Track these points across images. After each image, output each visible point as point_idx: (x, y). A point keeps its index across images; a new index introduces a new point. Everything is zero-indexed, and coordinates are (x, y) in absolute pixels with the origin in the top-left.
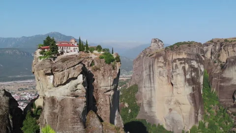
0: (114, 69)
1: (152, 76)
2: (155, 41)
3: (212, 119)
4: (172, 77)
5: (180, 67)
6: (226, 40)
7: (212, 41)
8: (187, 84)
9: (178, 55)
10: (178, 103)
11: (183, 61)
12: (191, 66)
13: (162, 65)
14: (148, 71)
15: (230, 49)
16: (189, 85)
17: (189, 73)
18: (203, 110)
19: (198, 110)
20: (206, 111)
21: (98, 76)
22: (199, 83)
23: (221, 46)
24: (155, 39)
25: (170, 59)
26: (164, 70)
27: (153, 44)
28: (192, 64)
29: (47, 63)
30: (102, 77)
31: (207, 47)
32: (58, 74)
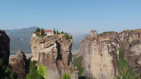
0: (69, 42)
1: (90, 50)
2: (93, 31)
3: (124, 75)
4: (102, 51)
5: (106, 45)
6: (132, 31)
7: (124, 31)
8: (110, 55)
9: (104, 39)
10: (105, 66)
11: (108, 42)
12: (112, 45)
13: (96, 44)
14: (88, 48)
15: (134, 36)
16: (111, 55)
17: (111, 49)
18: (119, 69)
19: (116, 70)
20: (121, 70)
21: (62, 45)
22: (117, 55)
23: (129, 34)
24: (92, 30)
25: (100, 41)
26: (97, 47)
27: (91, 33)
28: (112, 44)
29: (40, 39)
30: (64, 45)
31: (121, 35)
32: (46, 43)
